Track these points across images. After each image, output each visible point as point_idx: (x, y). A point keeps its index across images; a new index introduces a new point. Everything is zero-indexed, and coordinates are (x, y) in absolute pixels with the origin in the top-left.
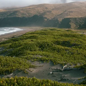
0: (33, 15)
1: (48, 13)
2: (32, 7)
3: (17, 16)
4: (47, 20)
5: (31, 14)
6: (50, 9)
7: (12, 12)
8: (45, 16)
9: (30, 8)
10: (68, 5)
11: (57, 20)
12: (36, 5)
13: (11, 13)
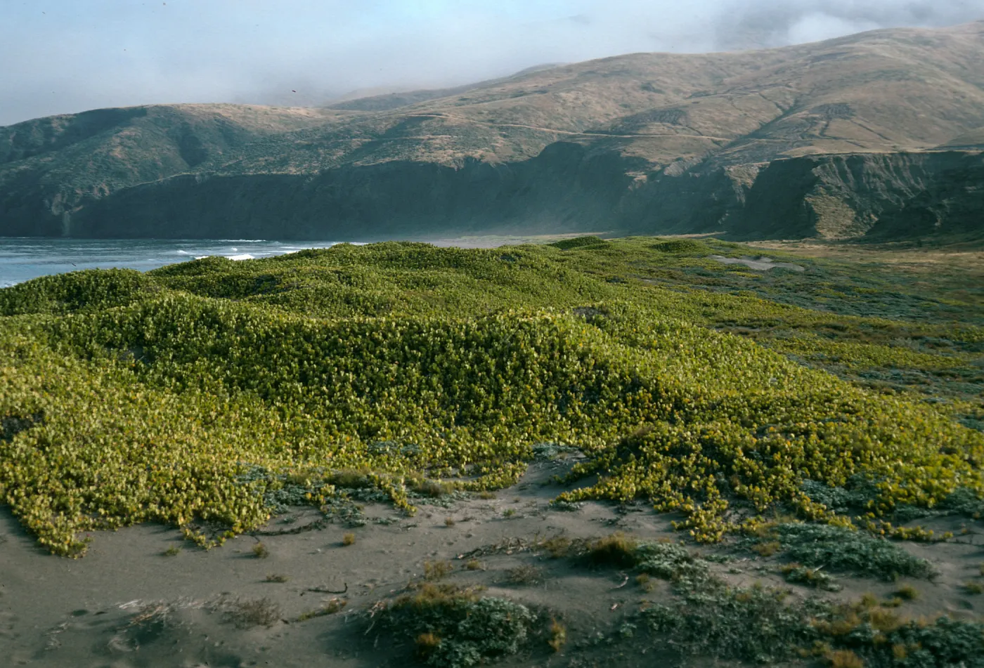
0: (543, 145)
1: (656, 128)
2: (542, 83)
3: (422, 156)
4: (652, 176)
5: (531, 134)
6: (678, 91)
7: (383, 127)
8: (636, 150)
9: (521, 93)
10: (818, 59)
11: (721, 179)
12: (569, 69)
13: (374, 134)
